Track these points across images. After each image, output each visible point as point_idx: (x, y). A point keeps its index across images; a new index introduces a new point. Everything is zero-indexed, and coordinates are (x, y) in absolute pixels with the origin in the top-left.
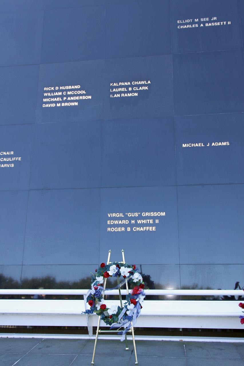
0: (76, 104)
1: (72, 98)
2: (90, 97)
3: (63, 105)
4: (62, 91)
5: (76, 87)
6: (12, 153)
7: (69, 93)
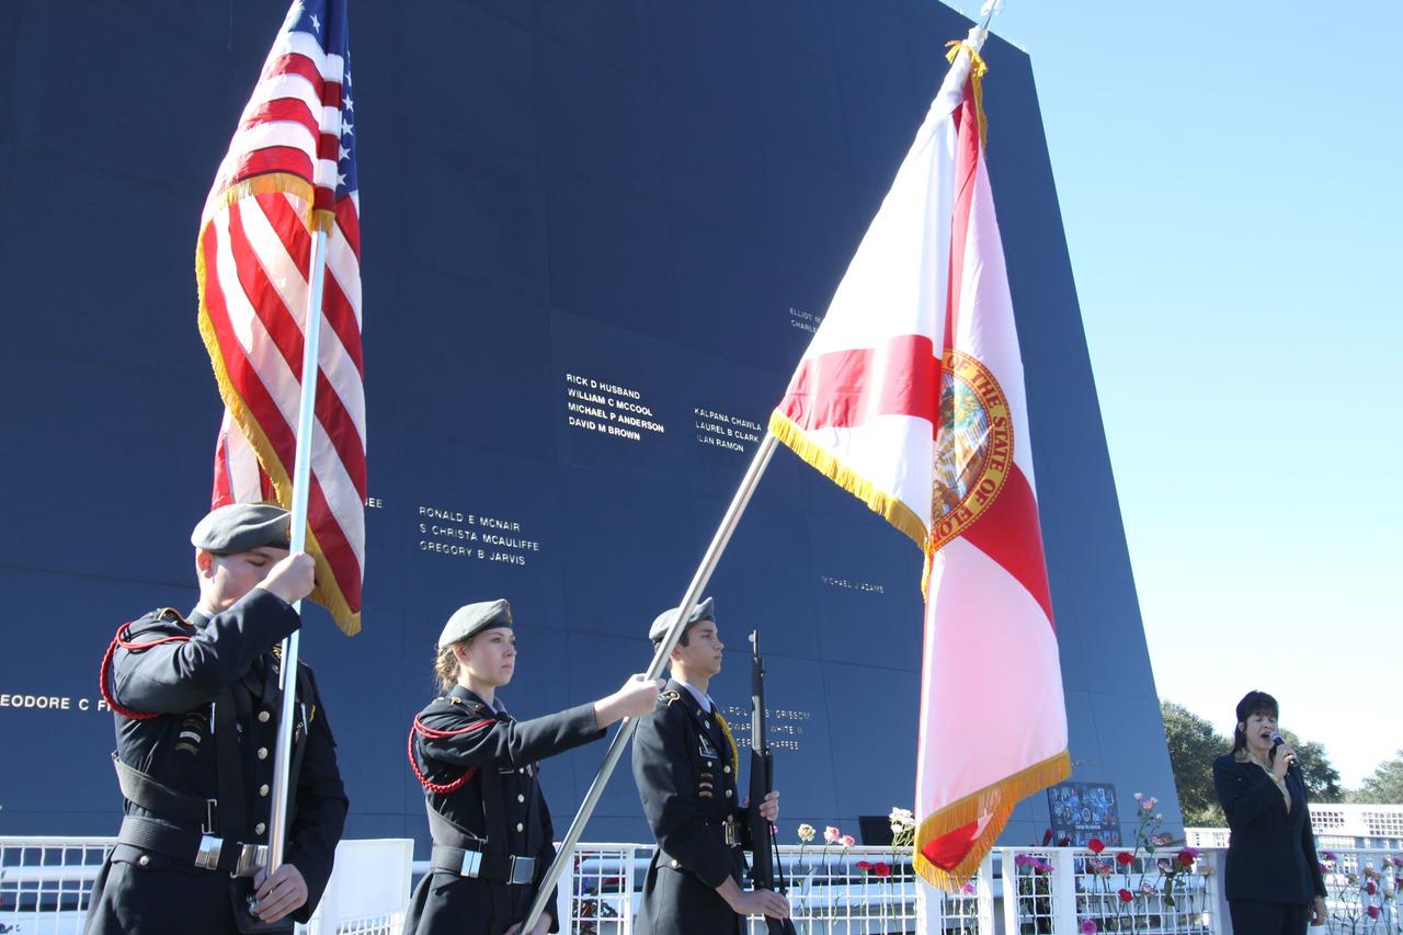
0: (637, 437)
1: (628, 420)
2: (660, 428)
3: (611, 430)
4: (607, 395)
5: (632, 394)
6: (516, 527)
7: (620, 405)
